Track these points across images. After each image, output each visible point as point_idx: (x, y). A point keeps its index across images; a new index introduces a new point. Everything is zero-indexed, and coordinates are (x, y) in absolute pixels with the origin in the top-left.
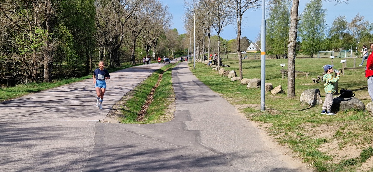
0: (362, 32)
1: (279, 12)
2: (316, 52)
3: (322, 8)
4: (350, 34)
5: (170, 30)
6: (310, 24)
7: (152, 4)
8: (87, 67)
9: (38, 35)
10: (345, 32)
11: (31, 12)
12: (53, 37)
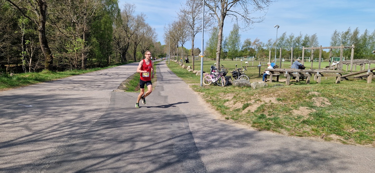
0: (259, 47)
1: (216, 35)
2: (235, 57)
3: (239, 34)
4: (253, 48)
5: (156, 43)
6: (232, 42)
7: (146, 27)
8: (108, 62)
9: (78, 42)
10: (250, 47)
11: (75, 29)
12: (87, 44)
